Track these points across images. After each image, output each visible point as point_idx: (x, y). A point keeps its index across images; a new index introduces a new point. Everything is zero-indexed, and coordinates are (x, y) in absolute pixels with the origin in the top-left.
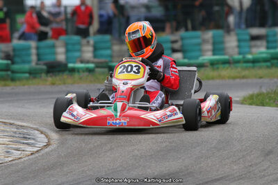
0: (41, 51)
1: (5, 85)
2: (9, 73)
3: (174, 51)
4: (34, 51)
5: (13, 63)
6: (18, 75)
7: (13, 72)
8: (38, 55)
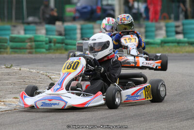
0: (84, 31)
1: (61, 53)
2: (64, 45)
3: (177, 33)
4: (79, 31)
5: (66, 39)
6: (70, 47)
7: (67, 44)
8: (82, 34)
